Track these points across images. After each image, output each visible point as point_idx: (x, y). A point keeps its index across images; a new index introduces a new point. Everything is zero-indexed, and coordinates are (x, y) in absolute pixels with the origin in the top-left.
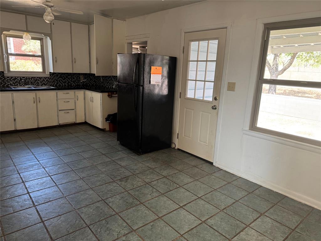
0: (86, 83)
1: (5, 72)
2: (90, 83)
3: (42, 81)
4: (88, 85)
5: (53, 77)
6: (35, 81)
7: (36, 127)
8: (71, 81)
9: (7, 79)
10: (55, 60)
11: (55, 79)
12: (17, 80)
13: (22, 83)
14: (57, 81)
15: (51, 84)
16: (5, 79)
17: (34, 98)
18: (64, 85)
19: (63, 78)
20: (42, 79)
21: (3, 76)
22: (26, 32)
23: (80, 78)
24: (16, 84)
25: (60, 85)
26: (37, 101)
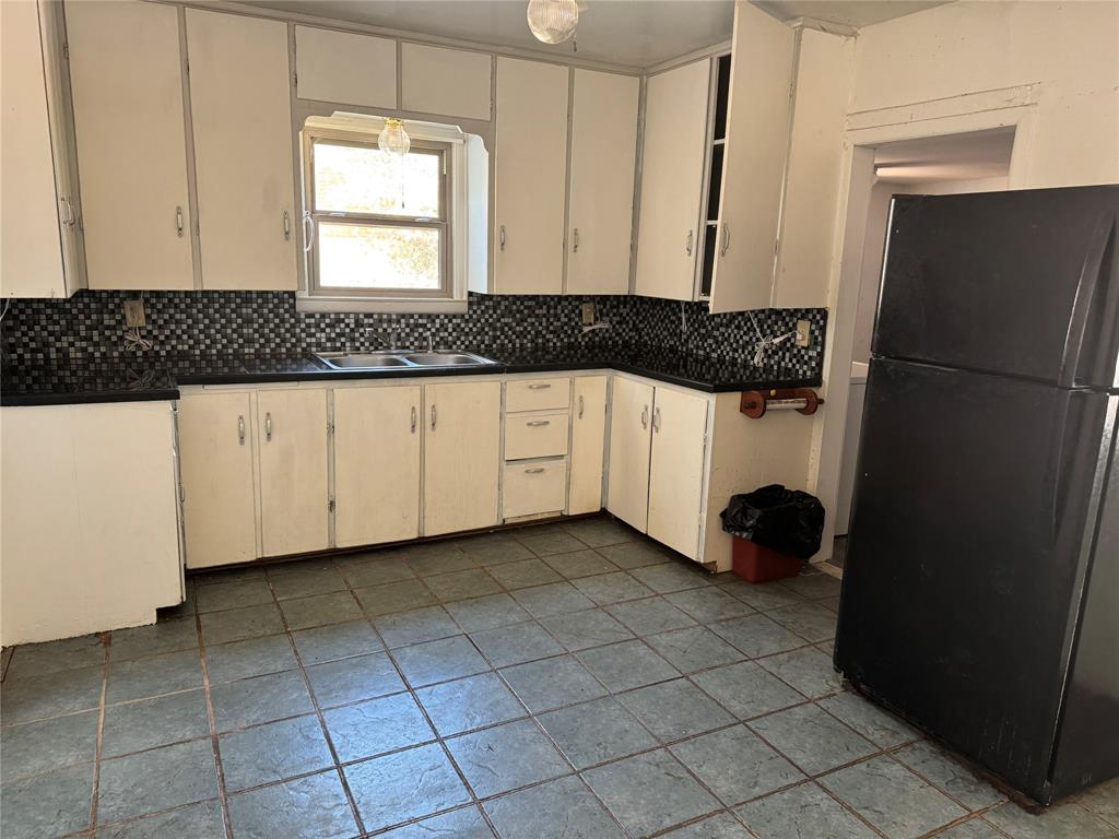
0: (604, 338)
1: (298, 295)
2: (619, 334)
3: (437, 330)
4: (610, 342)
5: (479, 312)
6: (412, 330)
7: (414, 536)
8: (547, 328)
9: (307, 321)
10: (498, 240)
11: (487, 320)
12: (342, 325)
13: (362, 340)
14: (495, 329)
15: (471, 342)
16: (298, 321)
17: (413, 408)
18: (518, 345)
19: (518, 316)
20: (438, 321)
21: (292, 311)
22: (392, 117)
23: (580, 315)
24: (338, 345)
25: (503, 345)
26: (423, 422)
